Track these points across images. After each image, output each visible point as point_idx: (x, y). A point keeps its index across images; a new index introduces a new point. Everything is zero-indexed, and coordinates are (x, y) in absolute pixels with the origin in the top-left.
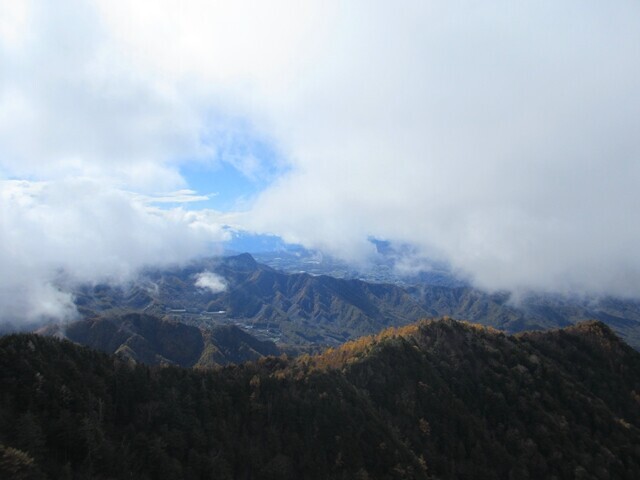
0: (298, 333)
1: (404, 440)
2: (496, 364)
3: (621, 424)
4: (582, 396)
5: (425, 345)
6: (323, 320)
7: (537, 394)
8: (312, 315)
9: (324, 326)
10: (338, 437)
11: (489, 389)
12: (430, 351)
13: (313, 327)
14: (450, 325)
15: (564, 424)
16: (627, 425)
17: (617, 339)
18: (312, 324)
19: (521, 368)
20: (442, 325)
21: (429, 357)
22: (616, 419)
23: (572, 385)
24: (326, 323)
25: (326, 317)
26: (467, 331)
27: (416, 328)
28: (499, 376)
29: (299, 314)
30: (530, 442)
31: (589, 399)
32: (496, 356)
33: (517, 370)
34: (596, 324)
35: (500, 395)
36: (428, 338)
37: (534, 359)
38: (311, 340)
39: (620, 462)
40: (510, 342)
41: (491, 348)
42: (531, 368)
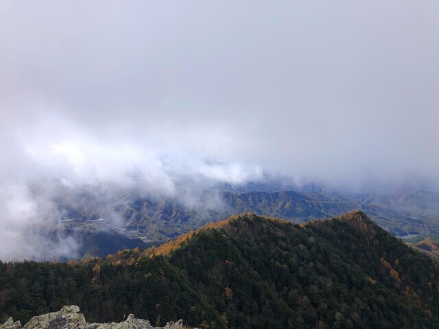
0: (160, 232)
1: (210, 303)
2: (284, 245)
3: (369, 282)
4: (344, 263)
5: (232, 234)
6: (180, 220)
7: (312, 264)
8: (171, 218)
9: (180, 225)
10: (158, 305)
11: (277, 263)
12: (237, 238)
13: (172, 227)
14: (252, 219)
15: (330, 284)
16: (374, 282)
17: (371, 223)
18: (171, 225)
19: (302, 246)
20: (246, 219)
21: (234, 242)
22: (367, 278)
23: (338, 256)
24: (182, 223)
25: (182, 219)
26: (264, 222)
27: (227, 222)
28: (286, 253)
29: (162, 217)
30: (305, 298)
31: (349, 265)
32: (284, 240)
33: (299, 248)
34: (357, 213)
35: (285, 266)
36: (235, 229)
37: (312, 239)
38: (170, 236)
39: (368, 308)
40: (295, 229)
41: (280, 233)
42: (309, 246)
